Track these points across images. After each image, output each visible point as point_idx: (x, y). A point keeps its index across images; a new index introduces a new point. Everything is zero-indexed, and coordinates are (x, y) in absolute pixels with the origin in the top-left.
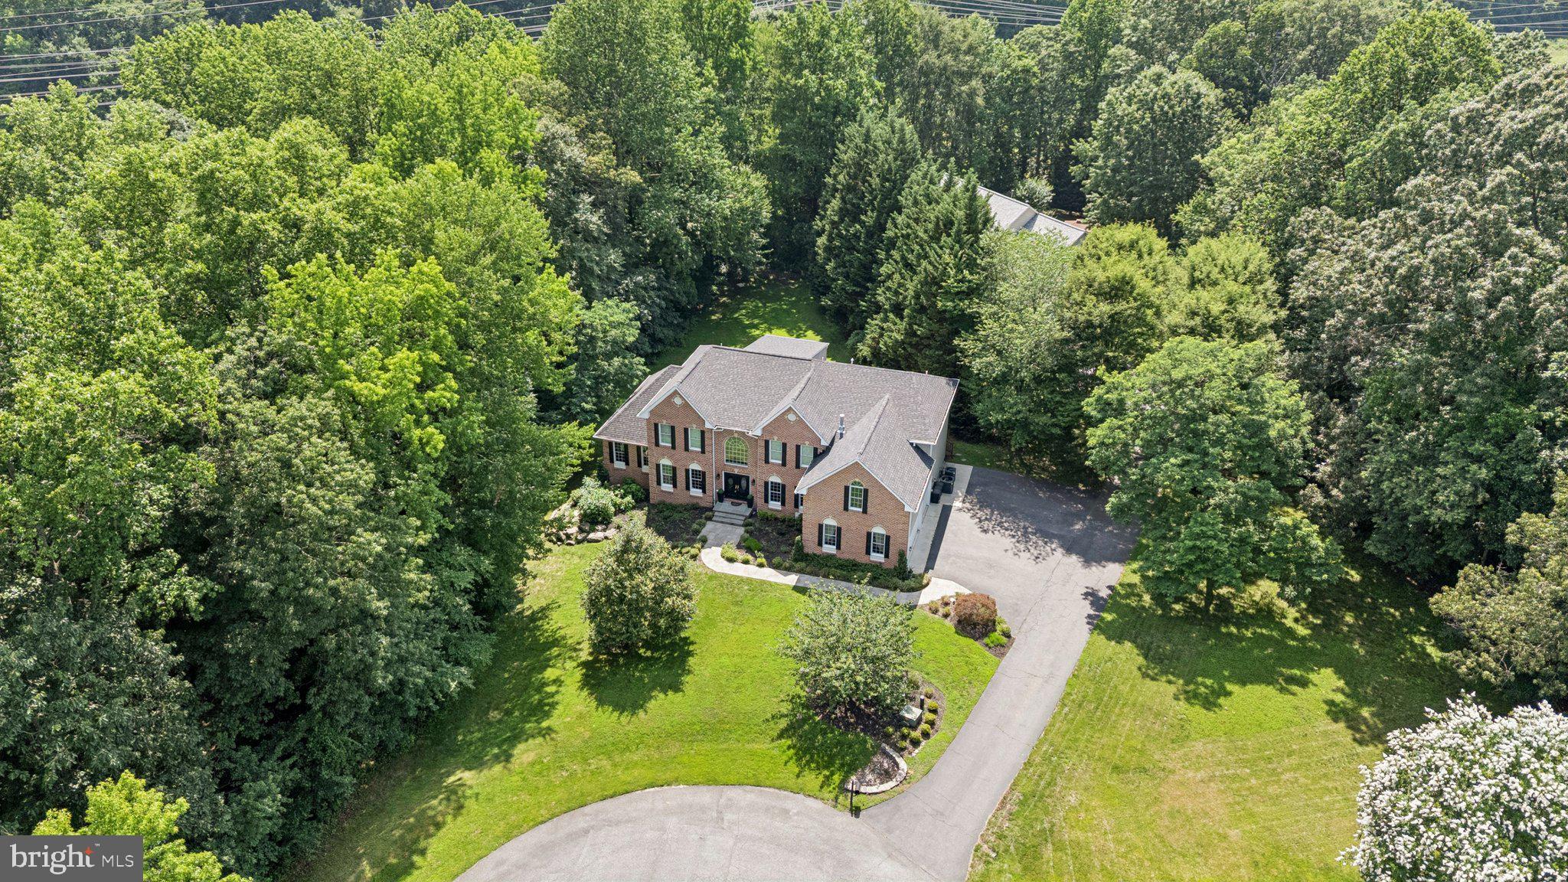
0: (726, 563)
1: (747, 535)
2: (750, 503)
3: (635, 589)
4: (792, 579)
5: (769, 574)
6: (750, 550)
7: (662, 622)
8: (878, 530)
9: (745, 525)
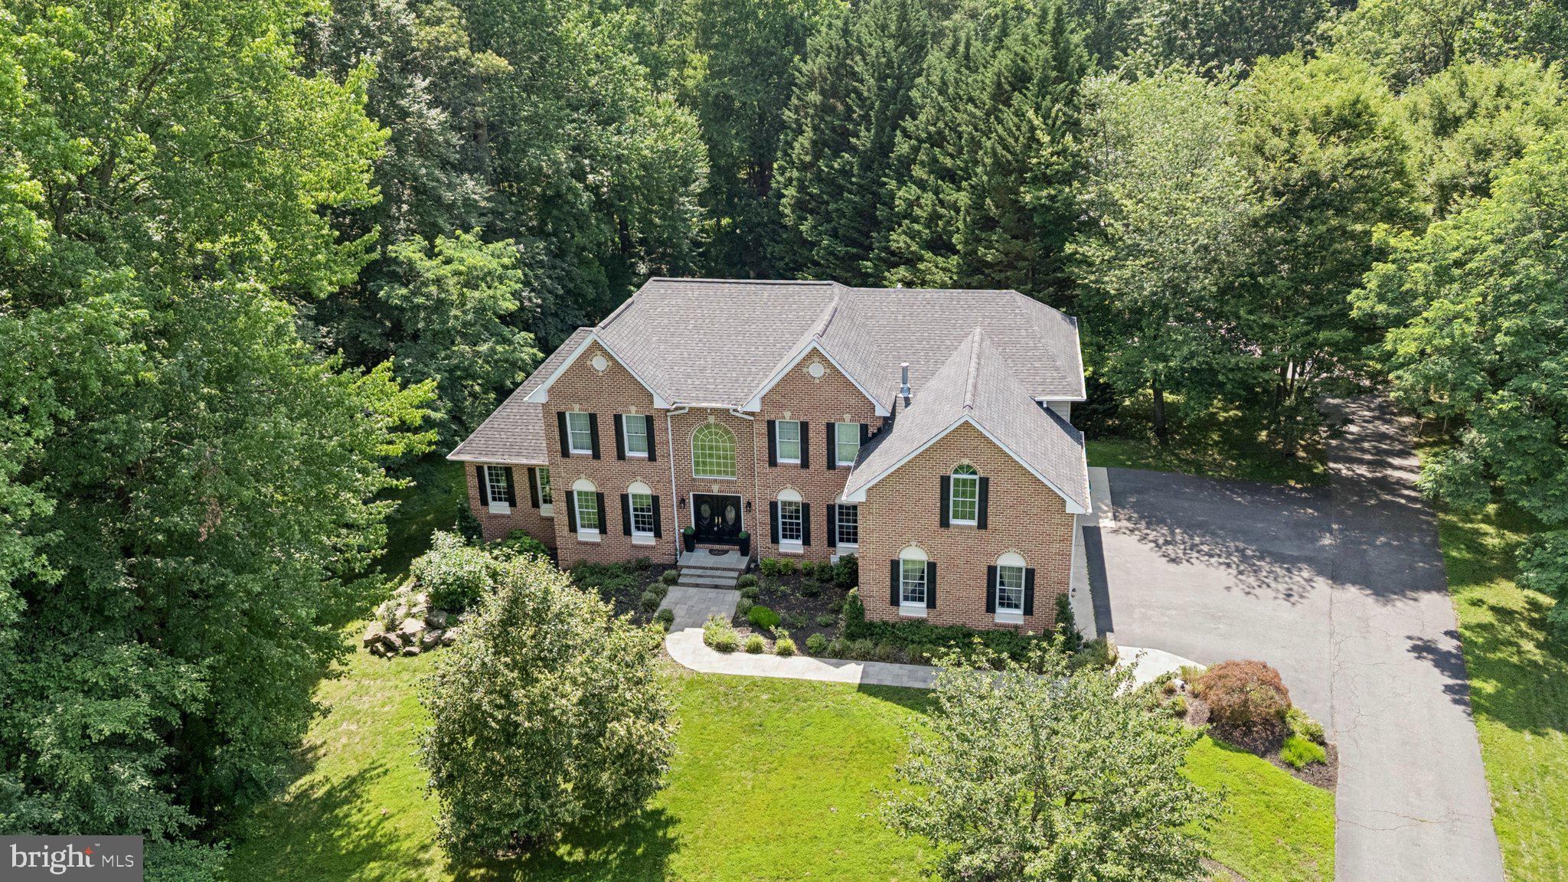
0: (716, 655)
1: (747, 602)
2: (745, 547)
3: (540, 708)
4: (852, 672)
5: (804, 668)
6: (757, 626)
7: (606, 779)
8: (1011, 559)
9: (738, 587)
